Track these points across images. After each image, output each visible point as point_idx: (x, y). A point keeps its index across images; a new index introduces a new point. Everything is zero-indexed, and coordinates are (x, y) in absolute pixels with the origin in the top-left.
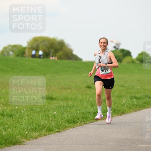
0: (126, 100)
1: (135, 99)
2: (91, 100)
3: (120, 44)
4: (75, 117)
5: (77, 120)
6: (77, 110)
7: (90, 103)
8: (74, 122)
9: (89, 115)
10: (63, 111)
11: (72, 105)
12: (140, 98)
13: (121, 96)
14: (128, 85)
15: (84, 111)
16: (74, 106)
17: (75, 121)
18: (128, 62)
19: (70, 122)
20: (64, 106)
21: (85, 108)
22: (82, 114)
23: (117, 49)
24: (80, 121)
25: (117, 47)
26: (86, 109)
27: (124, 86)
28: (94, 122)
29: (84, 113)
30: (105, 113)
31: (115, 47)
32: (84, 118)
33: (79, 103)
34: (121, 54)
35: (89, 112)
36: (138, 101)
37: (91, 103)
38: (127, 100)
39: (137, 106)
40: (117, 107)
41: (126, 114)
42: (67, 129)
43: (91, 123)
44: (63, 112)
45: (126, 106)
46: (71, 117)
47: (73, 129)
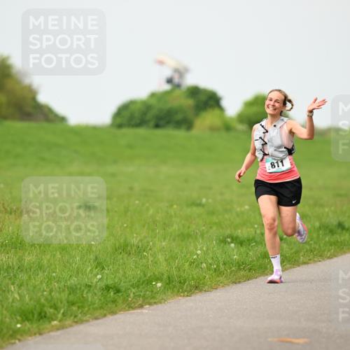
0: (204, 249)
1: (233, 245)
2: (94, 249)
3: (187, 70)
4: (46, 299)
5: (52, 310)
6: (50, 279)
7: (92, 257)
8: (42, 316)
9: (90, 295)
10: (7, 281)
11: (33, 263)
12: (250, 241)
13: (189, 236)
14: (210, 201)
15: (74, 281)
16: (40, 267)
17: (46, 313)
18: (213, 129)
19: (31, 317)
20: (9, 267)
21: (78, 273)
22: (67, 292)
23: (178, 86)
24: (60, 316)
25: (176, 80)
26: (80, 275)
27: (200, 205)
28: (105, 316)
29: (72, 290)
30: (138, 287)
31: (169, 81)
32: (73, 304)
33: (58, 256)
34: (190, 102)
35: (90, 286)
36: (243, 249)
37: (96, 258)
38: (208, 249)
39: (239, 266)
40: (179, 269)
41: (205, 291)
42: (19, 340)
43: (96, 318)
44: (8, 285)
45: (204, 265)
46: (32, 302)
47: (38, 338)
